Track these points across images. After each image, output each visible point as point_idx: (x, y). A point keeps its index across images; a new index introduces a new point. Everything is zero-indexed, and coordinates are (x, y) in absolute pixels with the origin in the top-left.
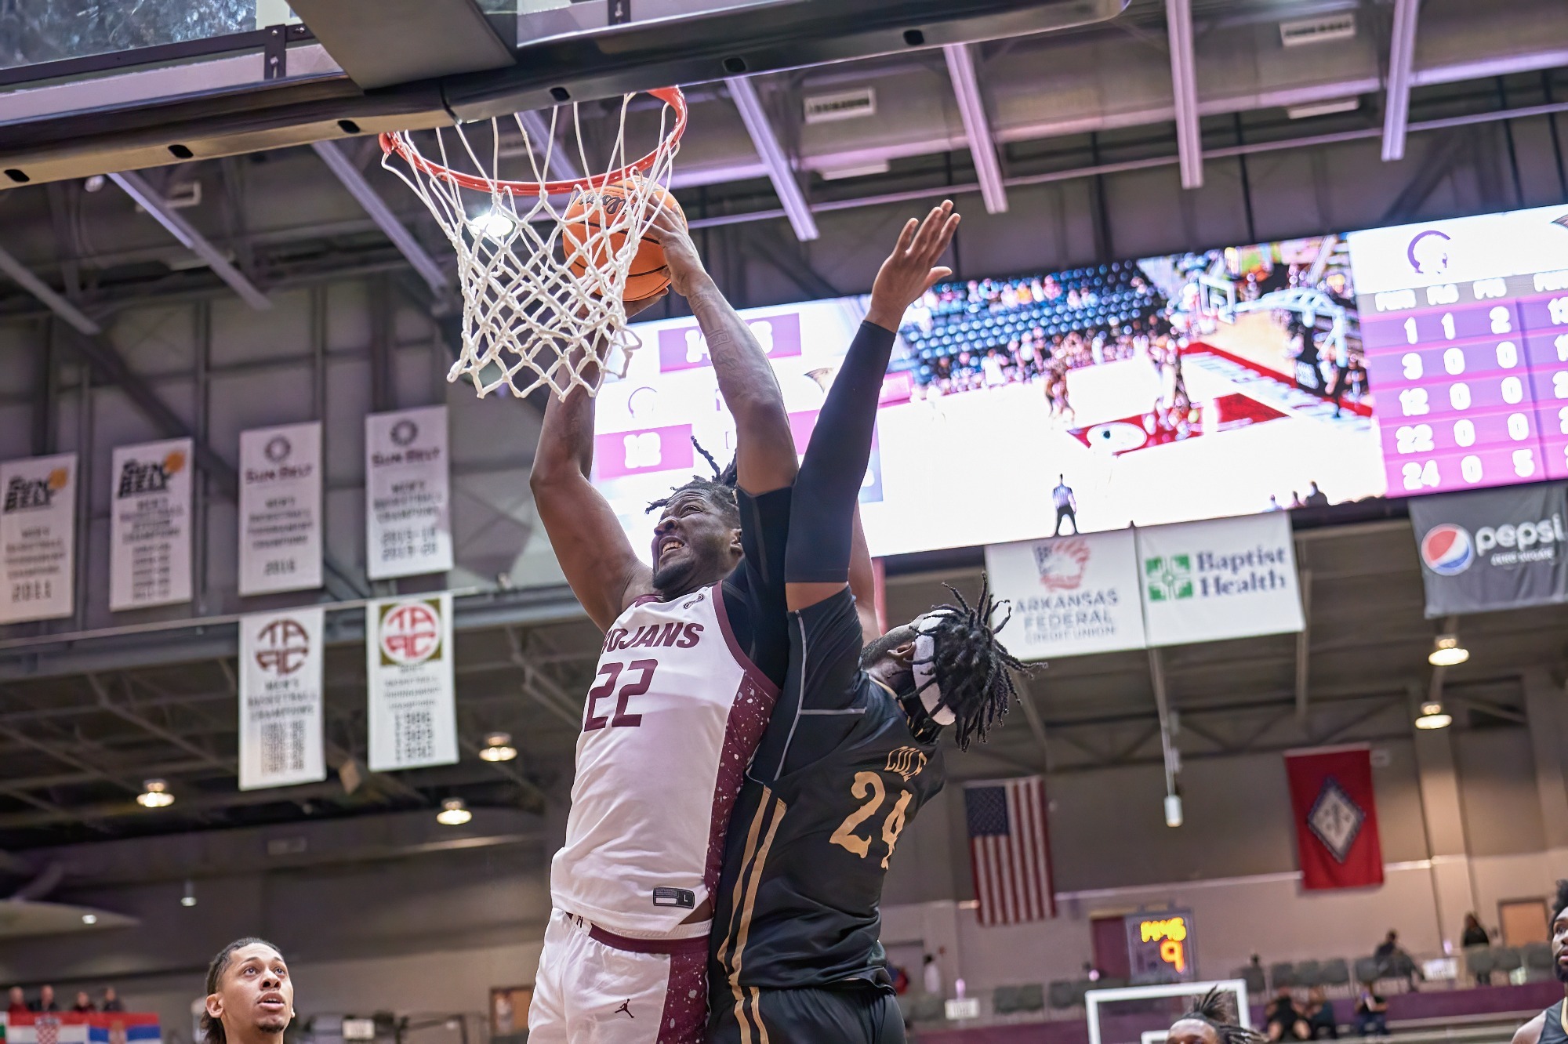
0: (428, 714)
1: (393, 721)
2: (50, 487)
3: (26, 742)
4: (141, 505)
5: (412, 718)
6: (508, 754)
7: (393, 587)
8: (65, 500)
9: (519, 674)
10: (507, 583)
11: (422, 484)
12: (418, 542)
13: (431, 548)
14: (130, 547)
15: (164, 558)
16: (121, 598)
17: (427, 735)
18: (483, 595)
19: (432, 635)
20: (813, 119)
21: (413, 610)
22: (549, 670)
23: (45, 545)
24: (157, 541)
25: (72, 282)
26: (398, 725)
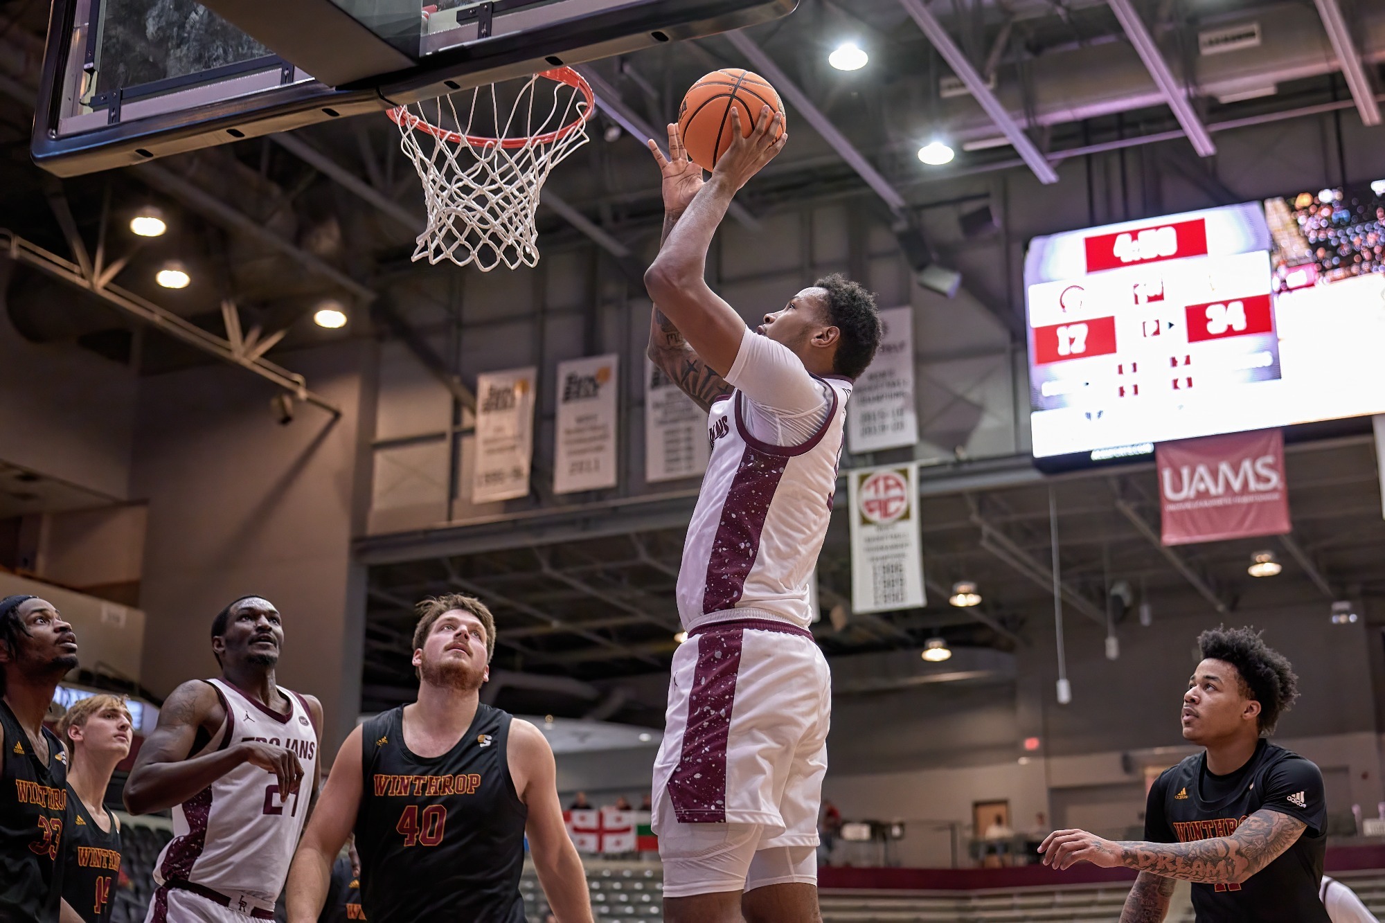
0: (901, 565)
1: (871, 572)
2: (598, 381)
3: (587, 590)
4: (669, 395)
5: (887, 569)
6: (974, 600)
7: (870, 459)
8: (609, 392)
9: (976, 532)
10: (963, 454)
11: (891, 373)
12: (889, 421)
13: (899, 426)
14: (662, 430)
15: (689, 439)
16: (656, 471)
17: (900, 582)
18: (942, 465)
19: (902, 499)
20: (1207, 51)
21: (886, 478)
22: (1007, 529)
23: (594, 428)
24: (682, 425)
25: (606, 214)
26: (875, 574)
